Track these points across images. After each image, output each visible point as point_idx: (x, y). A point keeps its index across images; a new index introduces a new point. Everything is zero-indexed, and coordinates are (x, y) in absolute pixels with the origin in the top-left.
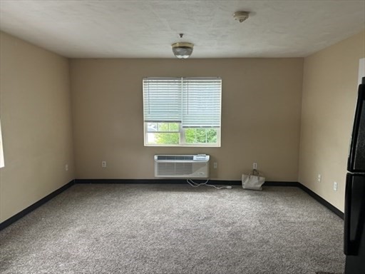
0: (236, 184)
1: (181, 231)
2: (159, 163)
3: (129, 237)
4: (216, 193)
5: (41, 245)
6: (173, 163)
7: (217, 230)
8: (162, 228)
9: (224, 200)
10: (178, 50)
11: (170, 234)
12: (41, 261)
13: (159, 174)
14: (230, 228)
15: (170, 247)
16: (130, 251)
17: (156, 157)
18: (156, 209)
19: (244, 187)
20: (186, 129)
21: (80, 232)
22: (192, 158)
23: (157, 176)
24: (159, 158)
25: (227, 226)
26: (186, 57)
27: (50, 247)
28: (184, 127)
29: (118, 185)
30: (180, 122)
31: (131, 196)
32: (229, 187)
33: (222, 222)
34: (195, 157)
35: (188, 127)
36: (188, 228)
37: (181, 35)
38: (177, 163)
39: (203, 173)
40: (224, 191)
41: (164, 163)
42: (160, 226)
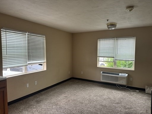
0: (142, 90)
1: (102, 106)
2: (103, 75)
3: (80, 103)
4: (129, 93)
5: (51, 98)
6: (109, 76)
7: (119, 109)
8: (95, 102)
9: (131, 97)
10: (109, 26)
11: (97, 106)
12: (49, 104)
13: (103, 80)
14: (127, 110)
15: (94, 111)
16: (78, 108)
17: (102, 72)
18: (96, 94)
19: (146, 92)
20: (117, 61)
21: (65, 97)
22: (118, 74)
23: (102, 80)
24: (103, 73)
25: (126, 109)
26: (113, 29)
27: (54, 100)
28: (115, 60)
29: (86, 82)
30: (114, 57)
31: (89, 87)
32: (137, 91)
33: (125, 107)
34: (120, 74)
35: (117, 60)
36: (106, 105)
37: (108, 20)
38: (111, 76)
39: (124, 82)
40: (134, 92)
41: (105, 75)
42: (95, 101)
